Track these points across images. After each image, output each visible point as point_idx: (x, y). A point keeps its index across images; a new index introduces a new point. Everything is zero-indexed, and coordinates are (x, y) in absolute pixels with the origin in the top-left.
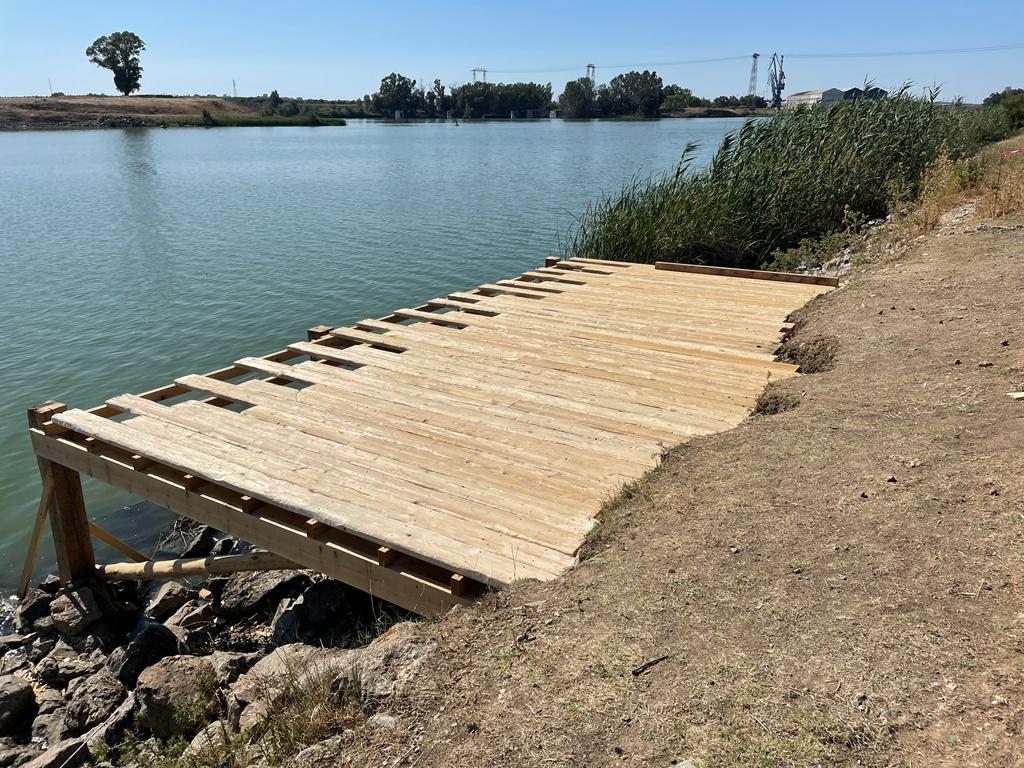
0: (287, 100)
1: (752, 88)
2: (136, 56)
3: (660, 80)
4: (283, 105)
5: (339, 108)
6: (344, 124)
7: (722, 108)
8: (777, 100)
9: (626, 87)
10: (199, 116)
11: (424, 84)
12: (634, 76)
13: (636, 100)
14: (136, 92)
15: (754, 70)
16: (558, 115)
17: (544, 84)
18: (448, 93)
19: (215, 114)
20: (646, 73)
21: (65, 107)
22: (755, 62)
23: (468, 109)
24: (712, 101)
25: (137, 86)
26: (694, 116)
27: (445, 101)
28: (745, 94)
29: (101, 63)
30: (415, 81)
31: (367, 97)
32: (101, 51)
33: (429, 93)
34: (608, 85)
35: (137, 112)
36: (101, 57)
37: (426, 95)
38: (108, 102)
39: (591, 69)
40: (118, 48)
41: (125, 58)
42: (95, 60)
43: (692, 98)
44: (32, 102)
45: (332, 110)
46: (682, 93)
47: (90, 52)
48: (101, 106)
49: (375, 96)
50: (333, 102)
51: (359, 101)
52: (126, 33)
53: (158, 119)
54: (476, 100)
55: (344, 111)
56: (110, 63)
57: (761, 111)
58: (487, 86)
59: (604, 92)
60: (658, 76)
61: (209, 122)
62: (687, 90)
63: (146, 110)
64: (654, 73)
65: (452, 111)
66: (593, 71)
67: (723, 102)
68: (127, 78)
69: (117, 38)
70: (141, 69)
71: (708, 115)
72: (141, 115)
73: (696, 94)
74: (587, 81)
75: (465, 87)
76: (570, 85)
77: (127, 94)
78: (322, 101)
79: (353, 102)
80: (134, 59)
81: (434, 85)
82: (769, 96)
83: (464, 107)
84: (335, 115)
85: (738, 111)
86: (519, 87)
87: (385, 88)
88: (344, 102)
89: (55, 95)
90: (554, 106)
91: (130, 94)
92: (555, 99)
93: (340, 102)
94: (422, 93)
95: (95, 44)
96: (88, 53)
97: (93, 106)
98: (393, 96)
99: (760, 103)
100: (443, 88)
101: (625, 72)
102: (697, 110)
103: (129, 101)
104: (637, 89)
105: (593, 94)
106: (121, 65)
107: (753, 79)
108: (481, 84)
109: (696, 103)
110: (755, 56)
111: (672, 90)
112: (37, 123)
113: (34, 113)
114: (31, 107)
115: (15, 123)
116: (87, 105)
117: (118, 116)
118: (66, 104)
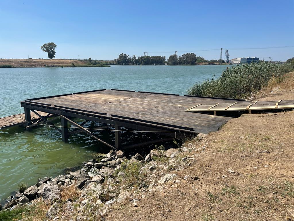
0: (93, 60)
1: (221, 57)
2: (54, 49)
3: (196, 55)
4: (92, 62)
5: (108, 63)
6: (110, 67)
7: (213, 63)
8: (228, 61)
9: (186, 57)
10: (71, 65)
11: (131, 56)
12: (188, 54)
13: (189, 61)
14: (54, 58)
15: (221, 53)
16: (167, 64)
17: (163, 56)
18: (137, 58)
19: (75, 64)
20: (192, 53)
21: (35, 62)
22: (222, 51)
23: (143, 63)
24: (210, 61)
25: (54, 57)
26: (205, 65)
27: (136, 60)
28: (219, 59)
29: (45, 51)
30: (128, 56)
31: (115, 60)
32: (45, 47)
33: (132, 59)
34: (181, 57)
35: (54, 63)
36: (45, 49)
37: (131, 59)
38: (46, 61)
39: (176, 52)
40: (50, 47)
41: (51, 49)
42: (43, 50)
43: (204, 60)
44: (26, 61)
45: (105, 63)
46: (201, 59)
47: (42, 48)
48: (45, 62)
49: (117, 59)
50: (106, 61)
51: (113, 61)
52: (52, 43)
53: (60, 65)
54: (145, 60)
55: (109, 63)
56: (47, 51)
57: (224, 64)
58: (148, 57)
59: (180, 58)
60: (195, 54)
61: (74, 66)
62: (203, 58)
63: (57, 63)
64: (194, 53)
65: (138, 63)
66: (177, 53)
67: (213, 61)
68: (51, 55)
69: (50, 44)
70: (55, 52)
71: (209, 64)
72: (55, 64)
73: (206, 59)
74: (175, 56)
75: (142, 57)
76: (171, 57)
77: (51, 59)
78: (103, 61)
79: (111, 61)
80: (54, 50)
81: (133, 56)
82: (226, 60)
83: (141, 62)
84: (106, 64)
85: (217, 64)
86: (157, 57)
87: (120, 57)
88: (109, 61)
89: (30, 59)
90: (166, 62)
91: (52, 59)
92: (166, 60)
93: (108, 61)
94: (130, 59)
95: (43, 45)
96: (41, 48)
97: (43, 62)
98: (122, 59)
99: (223, 61)
100: (136, 57)
101: (186, 53)
102: (206, 63)
103: (52, 61)
104: (189, 58)
105: (177, 59)
106: (50, 51)
107: (221, 55)
108: (146, 56)
109: (206, 61)
110: (222, 49)
111: (199, 58)
112: (27, 66)
113: (27, 64)
114: (26, 62)
115: (21, 66)
116: (41, 62)
117: (49, 64)
118: (35, 61)
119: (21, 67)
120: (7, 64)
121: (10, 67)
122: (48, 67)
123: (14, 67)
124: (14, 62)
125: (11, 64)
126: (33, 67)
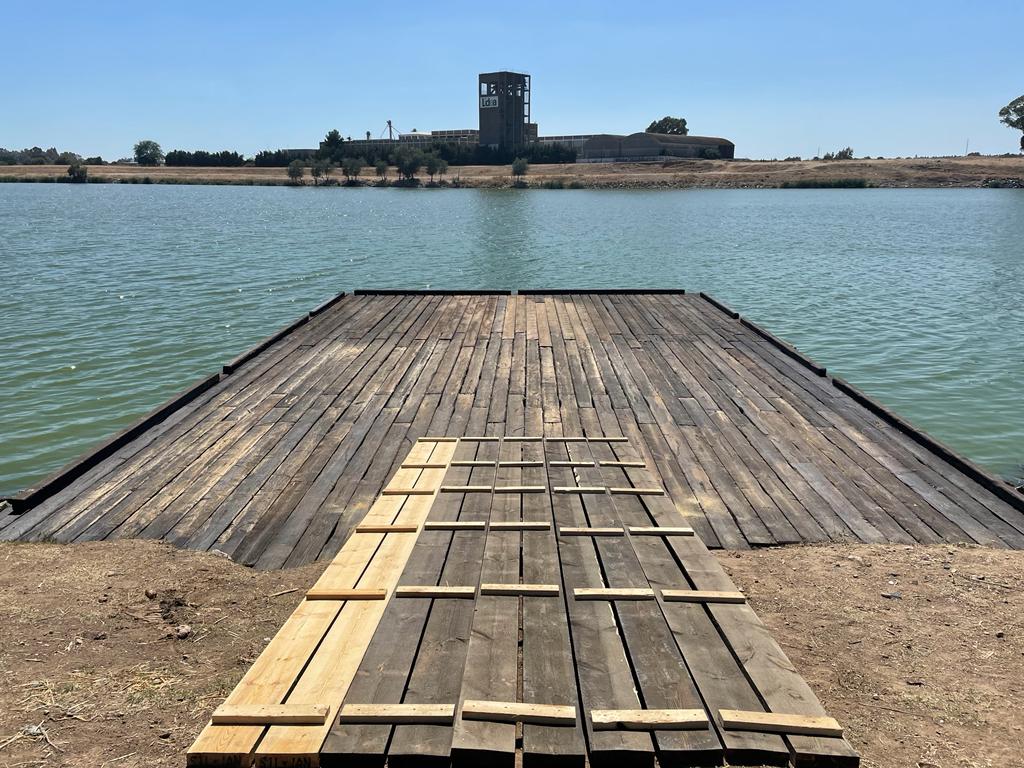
21: (953, 168)
29: (1013, 124)
32: (1016, 111)
36: (1014, 117)
42: (1007, 120)
47: (1004, 112)
95: (1012, 104)
96: (1001, 114)
97: (983, 167)
112: (921, 183)
113: (921, 174)
114: (922, 167)
115: (898, 183)
116: (977, 166)
117: (1005, 176)
118: (957, 164)
119: (897, 187)
120: (854, 175)
121: (859, 185)
122: (996, 186)
123: (871, 187)
124: (879, 169)
125: (869, 175)
126: (940, 187)
